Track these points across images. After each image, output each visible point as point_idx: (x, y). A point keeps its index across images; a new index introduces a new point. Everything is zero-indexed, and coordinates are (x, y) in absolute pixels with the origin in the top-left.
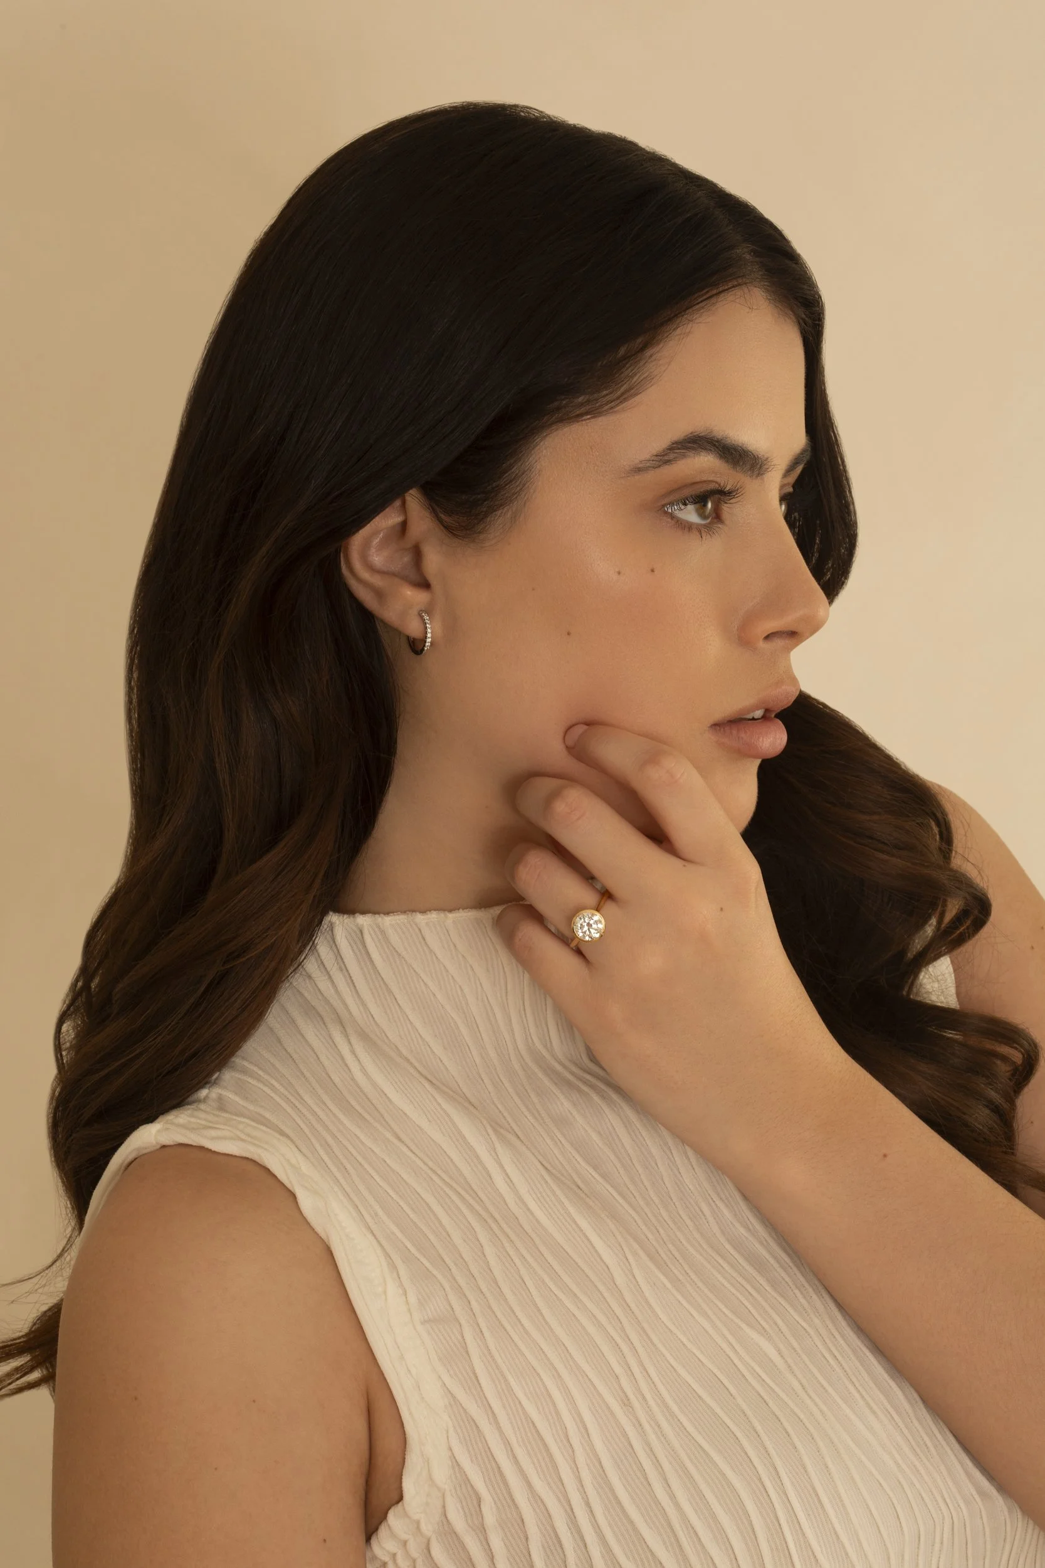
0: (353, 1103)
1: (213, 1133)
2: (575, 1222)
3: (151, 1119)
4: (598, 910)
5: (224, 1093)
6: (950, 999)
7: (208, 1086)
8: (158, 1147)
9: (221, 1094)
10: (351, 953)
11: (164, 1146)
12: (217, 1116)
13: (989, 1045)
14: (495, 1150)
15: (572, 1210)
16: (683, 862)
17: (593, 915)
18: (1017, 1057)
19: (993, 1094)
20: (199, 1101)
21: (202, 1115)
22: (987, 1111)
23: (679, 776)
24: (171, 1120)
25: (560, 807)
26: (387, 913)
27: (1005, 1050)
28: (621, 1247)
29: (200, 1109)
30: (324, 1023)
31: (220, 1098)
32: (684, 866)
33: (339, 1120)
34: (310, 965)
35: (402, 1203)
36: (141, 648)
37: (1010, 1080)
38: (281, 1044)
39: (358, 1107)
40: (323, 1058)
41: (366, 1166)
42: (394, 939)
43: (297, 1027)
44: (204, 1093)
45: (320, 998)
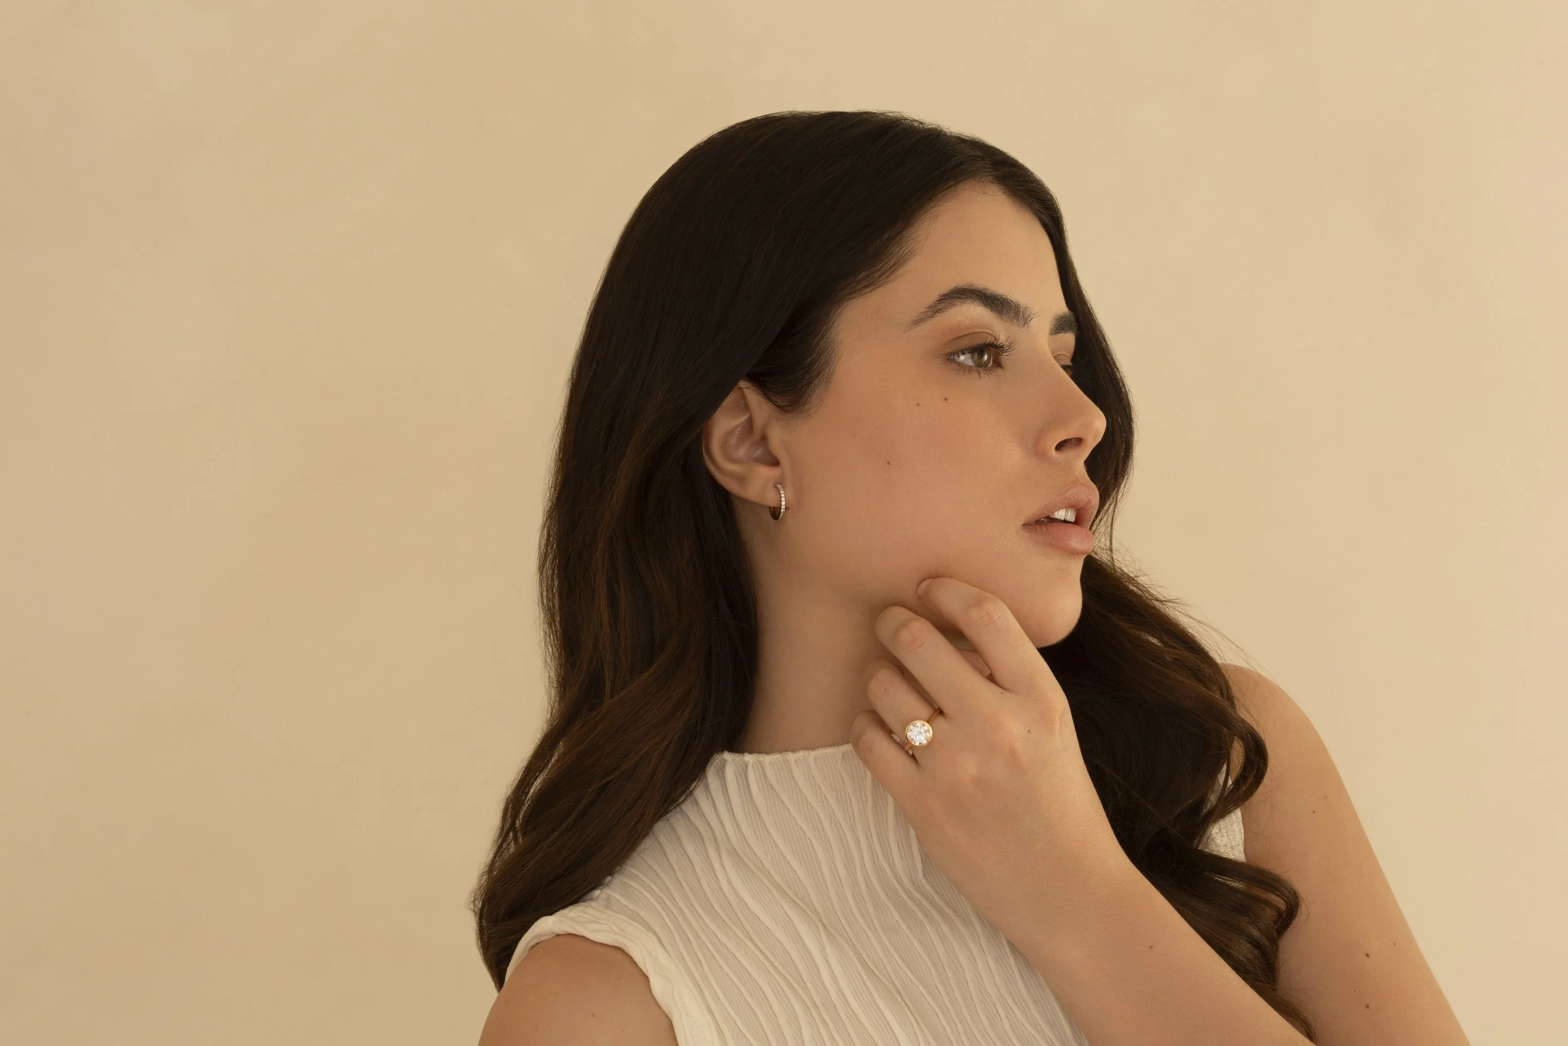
0: (716, 906)
1: (596, 926)
2: (882, 1013)
3: (551, 913)
4: (928, 722)
5: (613, 894)
6: (1237, 854)
7: (601, 887)
8: (554, 935)
9: (609, 895)
10: (736, 784)
11: (558, 935)
12: (602, 912)
13: (1257, 892)
14: (824, 949)
15: (879, 1001)
16: (1000, 690)
17: (923, 725)
18: (1281, 904)
19: (1256, 933)
20: (591, 899)
21: (589, 911)
22: (1249, 945)
23: (996, 618)
24: (565, 914)
25: (905, 635)
26: (768, 753)
27: (1273, 898)
28: (917, 1036)
29: (591, 907)
30: (703, 842)
31: (608, 898)
32: (1002, 693)
33: (703, 919)
34: (699, 794)
35: (742, 989)
36: (559, 561)
37: (1274, 922)
38: (666, 857)
39: (721, 913)
40: (698, 869)
41: (718, 957)
42: (770, 773)
43: (681, 843)
44: (597, 893)
45: (704, 820)
